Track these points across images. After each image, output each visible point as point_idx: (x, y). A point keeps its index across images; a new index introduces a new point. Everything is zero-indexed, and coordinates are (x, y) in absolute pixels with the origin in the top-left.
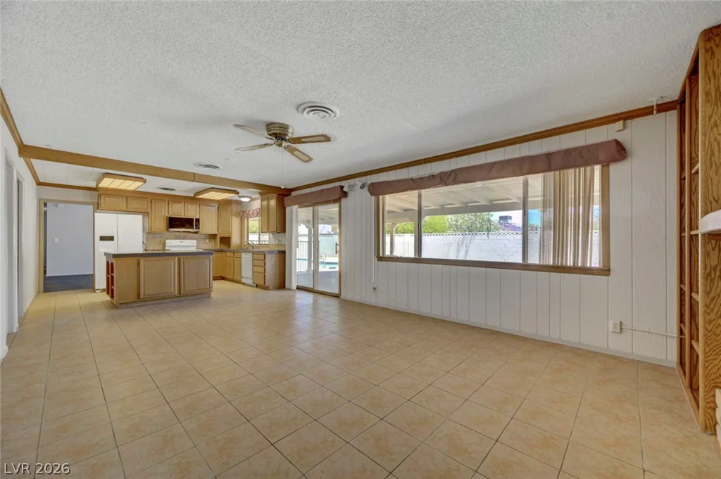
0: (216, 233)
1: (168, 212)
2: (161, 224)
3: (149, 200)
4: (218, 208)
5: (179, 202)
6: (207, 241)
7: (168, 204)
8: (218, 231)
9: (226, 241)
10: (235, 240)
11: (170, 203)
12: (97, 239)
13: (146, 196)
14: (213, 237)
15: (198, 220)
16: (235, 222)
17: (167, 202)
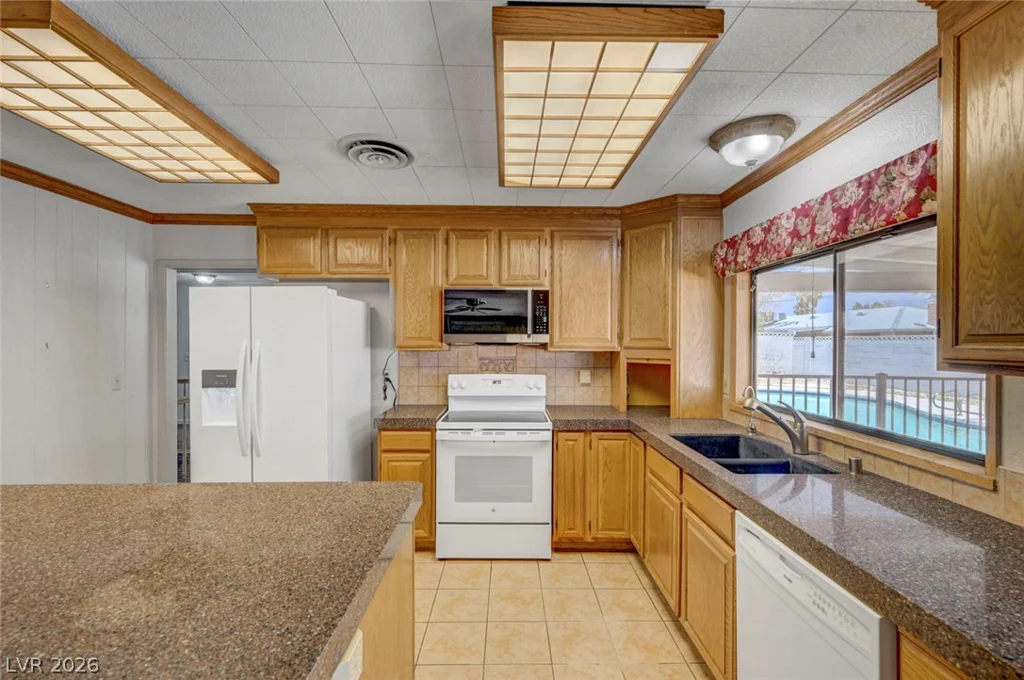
0: (614, 346)
1: (447, 273)
2: (426, 318)
3: (387, 234)
4: (622, 243)
5: (479, 234)
6: (585, 377)
7: (447, 241)
8: (621, 337)
9: (653, 377)
10: (692, 375)
11: (453, 237)
12: (195, 379)
13: (375, 222)
14: (602, 361)
15: (542, 298)
16: (692, 295)
17: (441, 237)
